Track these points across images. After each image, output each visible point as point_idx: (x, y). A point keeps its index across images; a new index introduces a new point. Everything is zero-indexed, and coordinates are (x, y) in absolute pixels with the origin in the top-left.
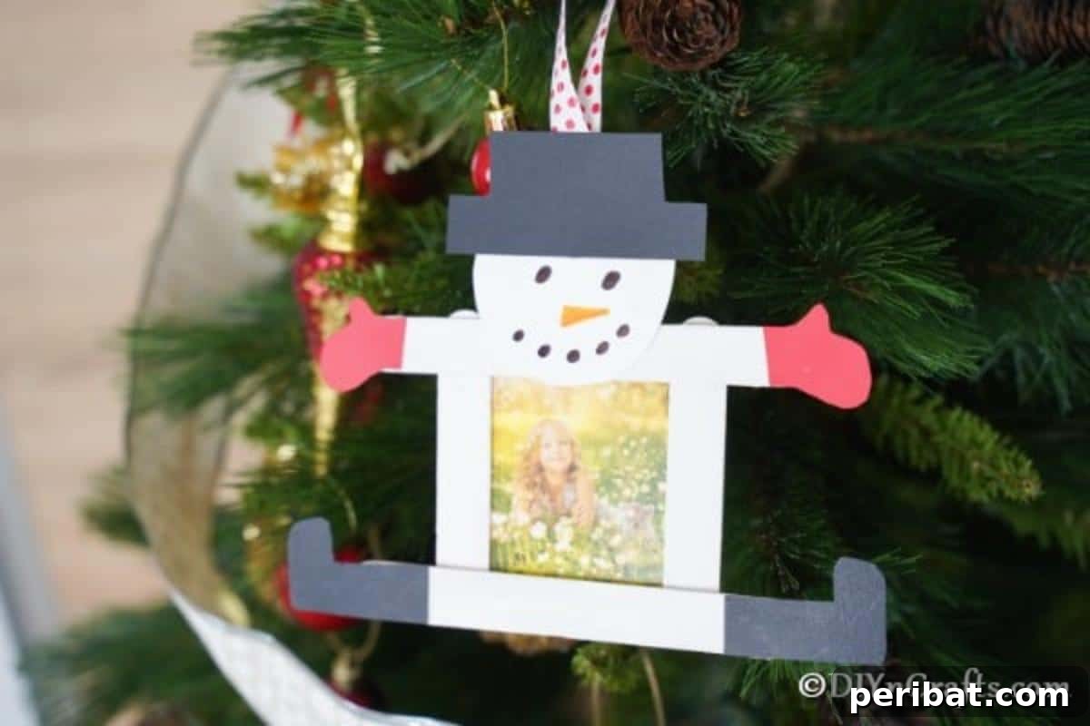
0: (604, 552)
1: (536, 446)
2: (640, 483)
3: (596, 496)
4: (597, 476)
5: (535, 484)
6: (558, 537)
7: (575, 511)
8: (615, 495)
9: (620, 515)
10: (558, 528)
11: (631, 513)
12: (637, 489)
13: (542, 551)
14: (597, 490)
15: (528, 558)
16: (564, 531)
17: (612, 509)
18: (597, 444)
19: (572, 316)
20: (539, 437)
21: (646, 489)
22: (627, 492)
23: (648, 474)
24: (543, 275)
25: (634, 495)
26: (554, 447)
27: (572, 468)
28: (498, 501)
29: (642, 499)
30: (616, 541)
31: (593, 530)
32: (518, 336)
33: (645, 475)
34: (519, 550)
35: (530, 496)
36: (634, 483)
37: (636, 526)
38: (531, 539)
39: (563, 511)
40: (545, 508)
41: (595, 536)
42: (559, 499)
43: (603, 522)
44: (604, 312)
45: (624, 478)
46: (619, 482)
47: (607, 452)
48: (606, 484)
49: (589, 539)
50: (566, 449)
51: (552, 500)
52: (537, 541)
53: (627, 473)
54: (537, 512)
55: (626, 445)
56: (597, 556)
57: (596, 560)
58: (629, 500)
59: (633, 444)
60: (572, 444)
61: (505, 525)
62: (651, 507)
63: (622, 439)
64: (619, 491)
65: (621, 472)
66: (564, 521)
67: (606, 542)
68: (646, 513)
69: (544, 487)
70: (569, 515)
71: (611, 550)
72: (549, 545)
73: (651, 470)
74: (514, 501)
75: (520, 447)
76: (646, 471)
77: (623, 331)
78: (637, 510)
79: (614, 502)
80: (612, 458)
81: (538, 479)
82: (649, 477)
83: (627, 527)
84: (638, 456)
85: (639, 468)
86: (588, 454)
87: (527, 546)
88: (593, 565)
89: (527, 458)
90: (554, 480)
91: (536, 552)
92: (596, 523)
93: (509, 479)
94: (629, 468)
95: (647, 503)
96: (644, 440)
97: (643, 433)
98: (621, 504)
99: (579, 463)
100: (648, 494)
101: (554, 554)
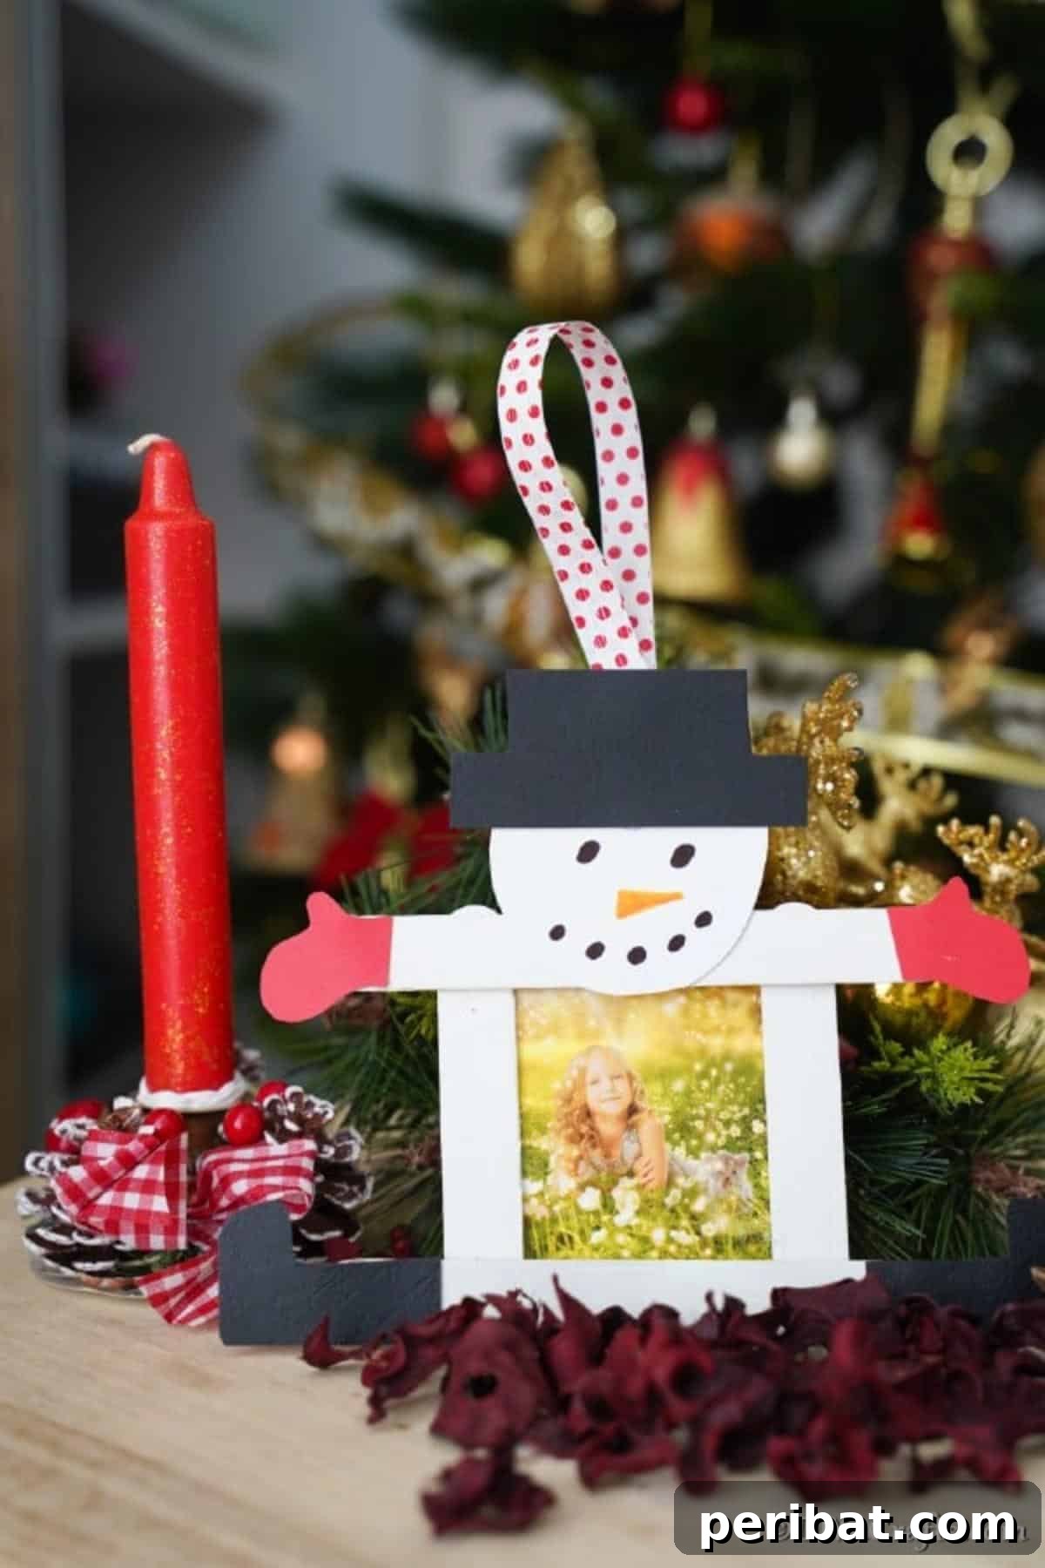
0: (685, 1222)
1: (580, 1084)
2: (727, 1124)
3: (668, 1146)
4: (667, 1118)
5: (582, 1136)
6: (618, 1206)
7: (639, 1167)
8: (694, 1142)
9: (705, 1169)
10: (617, 1194)
11: (719, 1166)
12: (724, 1133)
13: (598, 1228)
14: (668, 1138)
15: (577, 1238)
16: (626, 1197)
17: (691, 1162)
18: (665, 1075)
19: (631, 904)
20: (583, 1072)
21: (736, 1131)
22: (711, 1137)
23: (737, 1112)
24: (588, 852)
25: (721, 1142)
26: (606, 1083)
27: (632, 1110)
28: (532, 1164)
29: (731, 1145)
30: (699, 1205)
31: (667, 1194)
32: (557, 933)
33: (734, 1113)
34: (562, 1228)
35: (575, 1152)
36: (719, 1125)
37: (727, 1181)
38: (579, 1211)
39: (624, 1170)
40: (596, 1168)
41: (669, 1201)
42: (616, 1153)
43: (681, 1181)
44: (676, 897)
45: (706, 1119)
46: (699, 1124)
47: (679, 1085)
48: (682, 1129)
49: (663, 1205)
50: (622, 1087)
51: (607, 1155)
52: (588, 1213)
53: (708, 1111)
54: (586, 1173)
55: (704, 1075)
56: (675, 1228)
57: (673, 1233)
58: (713, 1149)
59: (714, 1072)
60: (631, 1078)
61: (541, 1194)
62: (746, 1156)
63: (698, 1067)
64: (700, 1136)
65: (702, 1112)
66: (626, 1182)
67: (686, 1208)
68: (740, 1164)
69: (594, 1139)
70: (631, 1174)
71: (694, 1217)
72: (605, 1218)
73: (742, 1105)
74: (552, 1160)
75: (557, 1086)
76: (735, 1108)
77: (704, 920)
78: (726, 1161)
79: (693, 1153)
80: (688, 1093)
81: (584, 1129)
82: (738, 1116)
83: (714, 1185)
84: (721, 1088)
85: (724, 1104)
86: (654, 1089)
87: (574, 1222)
88: (670, 1240)
89: (568, 1100)
90: (607, 1128)
91: (587, 1230)
92: (670, 1183)
93: (543, 1131)
94: (709, 1105)
95: (740, 1150)
96: (729, 1067)
97: (727, 1057)
98: (703, 1155)
99: (640, 1104)
100: (738, 1138)
101: (614, 1230)
